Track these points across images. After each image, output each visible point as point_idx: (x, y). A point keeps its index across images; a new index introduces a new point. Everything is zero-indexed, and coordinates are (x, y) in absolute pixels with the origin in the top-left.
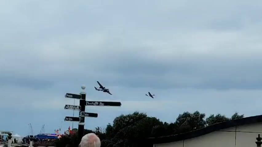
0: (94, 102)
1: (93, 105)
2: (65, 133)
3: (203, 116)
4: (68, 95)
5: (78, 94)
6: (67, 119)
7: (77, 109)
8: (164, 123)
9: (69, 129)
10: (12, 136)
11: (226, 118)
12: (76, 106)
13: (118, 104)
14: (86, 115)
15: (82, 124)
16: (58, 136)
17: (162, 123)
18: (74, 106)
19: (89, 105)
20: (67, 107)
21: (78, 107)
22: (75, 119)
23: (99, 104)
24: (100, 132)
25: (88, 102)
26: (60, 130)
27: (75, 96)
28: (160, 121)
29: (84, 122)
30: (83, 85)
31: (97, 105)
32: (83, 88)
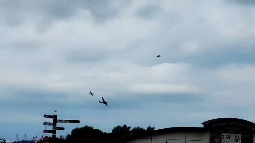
0: (62, 120)
1: (62, 122)
2: (40, 139)
3: (129, 128)
4: (46, 116)
5: (52, 115)
6: (45, 131)
7: (51, 125)
8: (104, 133)
9: (43, 136)
10: (6, 141)
11: (143, 129)
12: (51, 123)
13: (78, 122)
14: (57, 128)
15: (54, 134)
16: (35, 141)
17: (103, 133)
18: (49, 123)
19: (59, 122)
20: (45, 124)
21: (52, 124)
22: (49, 131)
23: (65, 121)
24: (63, 138)
25: (58, 120)
26: (37, 137)
27: (50, 117)
28: (102, 131)
29: (56, 133)
30: (55, 110)
31: (64, 122)
32: (55, 111)
